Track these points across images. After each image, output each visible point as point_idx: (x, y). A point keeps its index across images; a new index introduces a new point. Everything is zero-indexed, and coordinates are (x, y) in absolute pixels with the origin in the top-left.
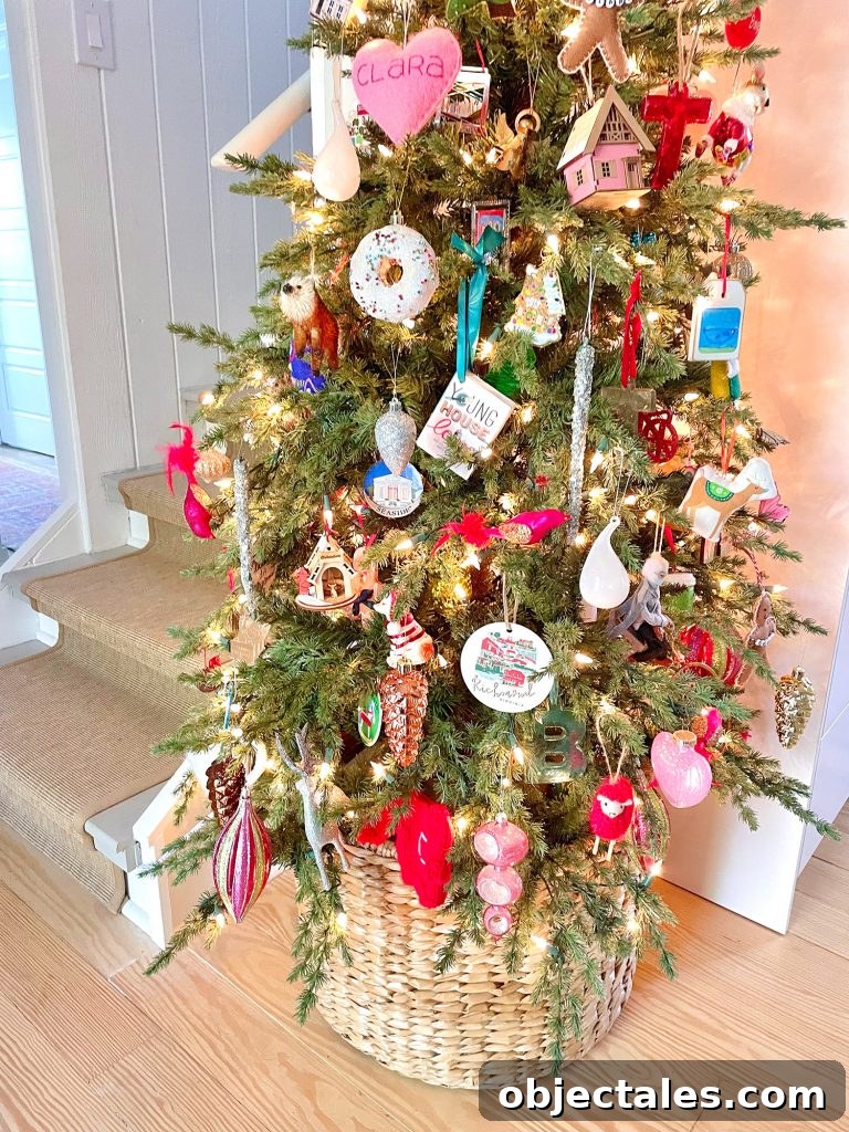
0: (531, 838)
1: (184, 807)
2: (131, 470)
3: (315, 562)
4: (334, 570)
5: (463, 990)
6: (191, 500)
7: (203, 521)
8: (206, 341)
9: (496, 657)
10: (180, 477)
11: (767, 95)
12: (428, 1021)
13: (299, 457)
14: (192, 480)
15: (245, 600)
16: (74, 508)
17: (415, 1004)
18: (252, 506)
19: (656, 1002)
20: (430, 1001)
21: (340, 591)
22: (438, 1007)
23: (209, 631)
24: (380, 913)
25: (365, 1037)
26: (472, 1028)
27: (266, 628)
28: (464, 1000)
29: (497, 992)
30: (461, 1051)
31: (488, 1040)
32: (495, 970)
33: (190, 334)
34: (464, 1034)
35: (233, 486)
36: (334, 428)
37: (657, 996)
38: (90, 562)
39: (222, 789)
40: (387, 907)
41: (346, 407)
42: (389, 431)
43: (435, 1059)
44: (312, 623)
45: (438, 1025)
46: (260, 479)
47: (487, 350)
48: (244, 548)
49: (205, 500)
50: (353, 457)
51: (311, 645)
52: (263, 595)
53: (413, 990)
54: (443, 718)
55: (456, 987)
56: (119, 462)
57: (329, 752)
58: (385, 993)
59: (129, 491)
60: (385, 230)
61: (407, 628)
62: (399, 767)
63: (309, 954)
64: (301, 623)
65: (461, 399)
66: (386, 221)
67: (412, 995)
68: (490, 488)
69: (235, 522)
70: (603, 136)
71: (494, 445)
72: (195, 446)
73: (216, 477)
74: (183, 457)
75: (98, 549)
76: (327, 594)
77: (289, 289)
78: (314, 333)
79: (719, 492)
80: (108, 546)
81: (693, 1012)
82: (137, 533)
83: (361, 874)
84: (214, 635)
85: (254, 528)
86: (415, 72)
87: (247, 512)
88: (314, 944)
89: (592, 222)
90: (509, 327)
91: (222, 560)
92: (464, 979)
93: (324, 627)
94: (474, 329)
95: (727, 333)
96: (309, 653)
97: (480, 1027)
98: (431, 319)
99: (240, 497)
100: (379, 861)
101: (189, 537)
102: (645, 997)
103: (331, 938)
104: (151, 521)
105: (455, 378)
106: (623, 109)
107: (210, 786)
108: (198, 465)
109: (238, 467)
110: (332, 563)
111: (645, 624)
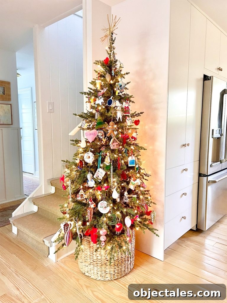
0: (107, 232)
1: (60, 234)
2: (52, 179)
3: (80, 193)
4: (82, 194)
5: (102, 261)
6: (63, 185)
7: (65, 188)
8: (67, 162)
9: (102, 206)
10: (62, 181)
11: (137, 134)
12: (96, 267)
13: (78, 179)
14: (64, 182)
15: (70, 199)
16: (42, 186)
17: (94, 264)
18: (71, 185)
19: (138, 270)
20: (96, 263)
21: (83, 197)
22: (98, 265)
23: (65, 205)
24: (89, 248)
25: (87, 272)
26: (103, 268)
27: (73, 204)
28: (102, 263)
29: (107, 262)
30: (102, 273)
31: (106, 271)
32: (106, 258)
33: (64, 161)
34: (102, 269)
35: (69, 183)
36: (82, 175)
37: (138, 269)
38: (44, 196)
39: (66, 228)
40: (90, 247)
41: (85, 172)
42: (89, 176)
43: (98, 274)
44: (79, 203)
45: (98, 268)
46: (73, 182)
47: (102, 165)
48: (70, 191)
49: (65, 185)
50: (85, 179)
51: (79, 206)
52: (73, 198)
53: (94, 261)
54: (98, 216)
55: (100, 261)
56: (50, 177)
57: (81, 220)
58: (90, 263)
59: (52, 183)
60: (88, 153)
61: (92, 202)
62: (91, 223)
63: (77, 251)
64: (78, 203)
65: (99, 171)
66: (88, 152)
67: (94, 262)
68: (102, 183)
69: (69, 188)
70: (113, 142)
71: (103, 178)
72: (64, 178)
73: (67, 181)
74: (62, 179)
75: (45, 194)
76: (81, 198)
77: (76, 160)
78: (80, 164)
79: (133, 183)
80: (47, 193)
81: (143, 272)
82: (53, 190)
83: (86, 242)
84: (66, 205)
85: (72, 189)
86: (92, 135)
87: (71, 186)
88: (78, 250)
89: (113, 151)
90: (104, 163)
91: (67, 194)
92: (102, 259)
93: (81, 203)
94: (100, 163)
95: (133, 163)
96: (79, 207)
97: (104, 268)
98: (93, 163)
99: (70, 184)
100: (89, 240)
101: (63, 190)
102: (136, 269)
103: (81, 249)
104: (55, 188)
105: (98, 169)
106: (116, 139)
107: (64, 228)
108: (65, 180)
109: (70, 180)
110: (82, 193)
111: (125, 202)
